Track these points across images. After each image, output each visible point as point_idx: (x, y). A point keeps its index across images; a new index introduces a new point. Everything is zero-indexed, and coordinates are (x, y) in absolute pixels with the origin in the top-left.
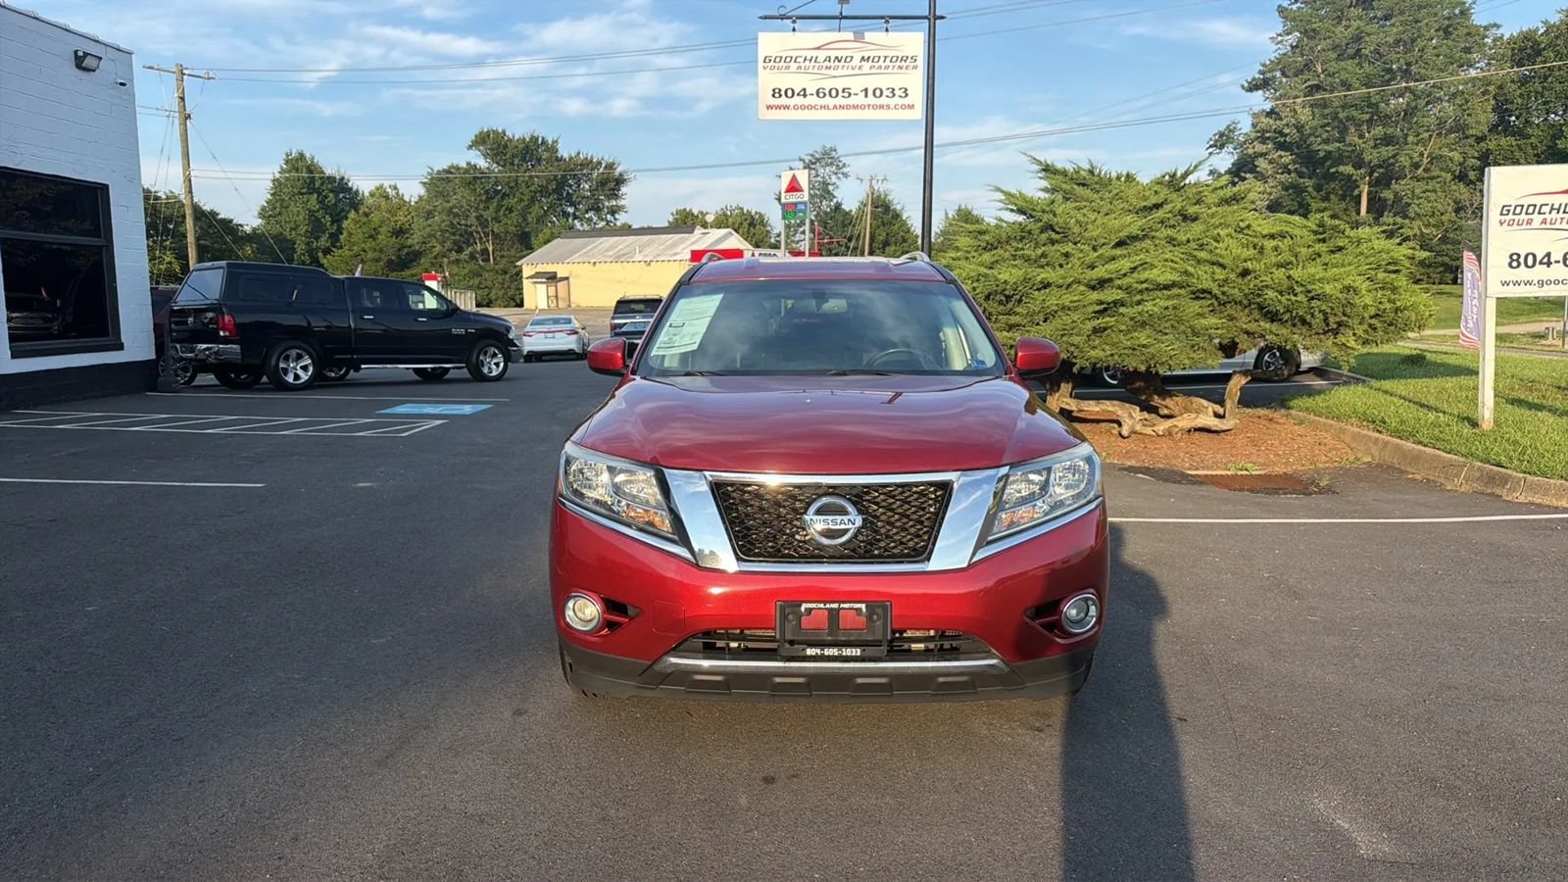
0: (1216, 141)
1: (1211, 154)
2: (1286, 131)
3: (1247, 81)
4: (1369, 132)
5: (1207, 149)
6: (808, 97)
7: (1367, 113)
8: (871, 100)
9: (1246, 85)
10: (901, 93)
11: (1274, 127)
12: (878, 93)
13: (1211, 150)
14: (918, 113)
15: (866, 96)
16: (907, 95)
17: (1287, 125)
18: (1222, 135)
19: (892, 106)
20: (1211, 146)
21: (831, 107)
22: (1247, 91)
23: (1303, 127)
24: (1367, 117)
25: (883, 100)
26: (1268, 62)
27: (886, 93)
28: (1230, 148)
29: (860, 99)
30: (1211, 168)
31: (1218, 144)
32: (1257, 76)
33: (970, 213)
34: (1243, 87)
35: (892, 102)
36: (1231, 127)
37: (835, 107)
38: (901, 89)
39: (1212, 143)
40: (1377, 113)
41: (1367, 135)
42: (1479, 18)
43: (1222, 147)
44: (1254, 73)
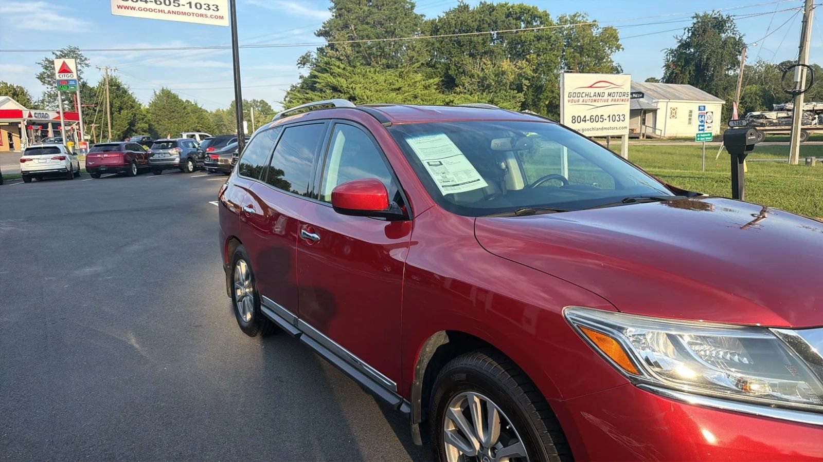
0: (301, 61)
1: (299, 67)
2: (342, 58)
3: (317, 31)
4: (381, 61)
5: (297, 65)
6: (149, 3)
7: (379, 52)
8: (194, 10)
9: (317, 33)
10: (214, 8)
11: (336, 55)
12: (198, 6)
13: (299, 65)
14: (226, 22)
15: (191, 7)
16: (218, 10)
17: (342, 55)
18: (304, 58)
19: (209, 16)
20: (299, 63)
21: (166, 11)
22: (317, 36)
23: (349, 56)
24: (379, 53)
25: (202, 11)
26: (326, 22)
27: (204, 7)
28: (308, 65)
29: (186, 9)
30: (301, 75)
31: (303, 63)
32: (322, 29)
33: (170, 92)
34: (315, 33)
35: (209, 13)
36: (308, 54)
37: (169, 12)
38: (213, 5)
39: (299, 62)
40: (383, 52)
41: (380, 63)
42: (417, 11)
43: (304, 64)
44: (320, 27)
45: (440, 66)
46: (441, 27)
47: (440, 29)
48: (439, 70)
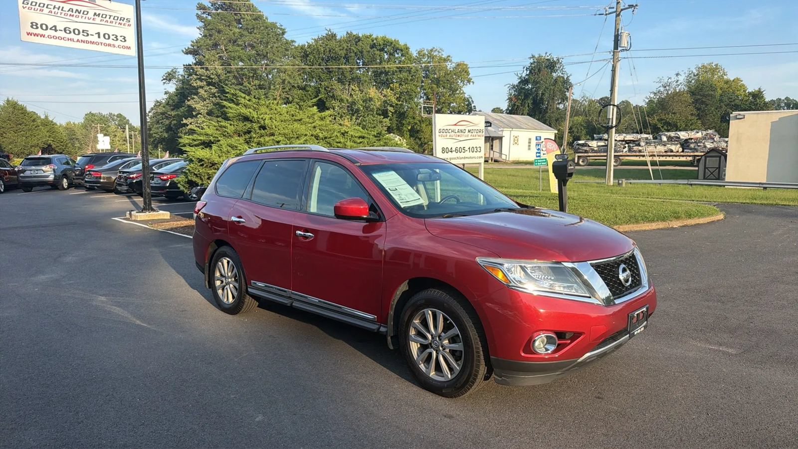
0: (167, 77)
1: (164, 83)
2: (212, 76)
3: (185, 48)
4: (253, 82)
5: (162, 80)
6: (58, 32)
7: (252, 73)
8: (102, 40)
9: (185, 50)
10: (121, 38)
11: (206, 74)
12: (107, 36)
13: (164, 81)
14: (134, 52)
15: (99, 37)
16: (125, 41)
17: (212, 74)
18: (169, 74)
19: (117, 46)
20: (164, 79)
21: (75, 40)
22: (185, 54)
23: (219, 75)
24: (252, 75)
25: (110, 41)
26: (195, 41)
27: (112, 37)
28: (174, 81)
29: (95, 38)
30: (166, 90)
31: (168, 78)
32: (190, 47)
33: (16, 103)
34: (183, 51)
35: (117, 43)
36: (174, 71)
37: (78, 41)
38: (121, 36)
39: (164, 77)
40: (255, 73)
41: (252, 83)
42: (288, 37)
43: (170, 80)
44: (188, 45)
45: (310, 89)
46: (311, 53)
47: (309, 54)
48: (309, 92)
